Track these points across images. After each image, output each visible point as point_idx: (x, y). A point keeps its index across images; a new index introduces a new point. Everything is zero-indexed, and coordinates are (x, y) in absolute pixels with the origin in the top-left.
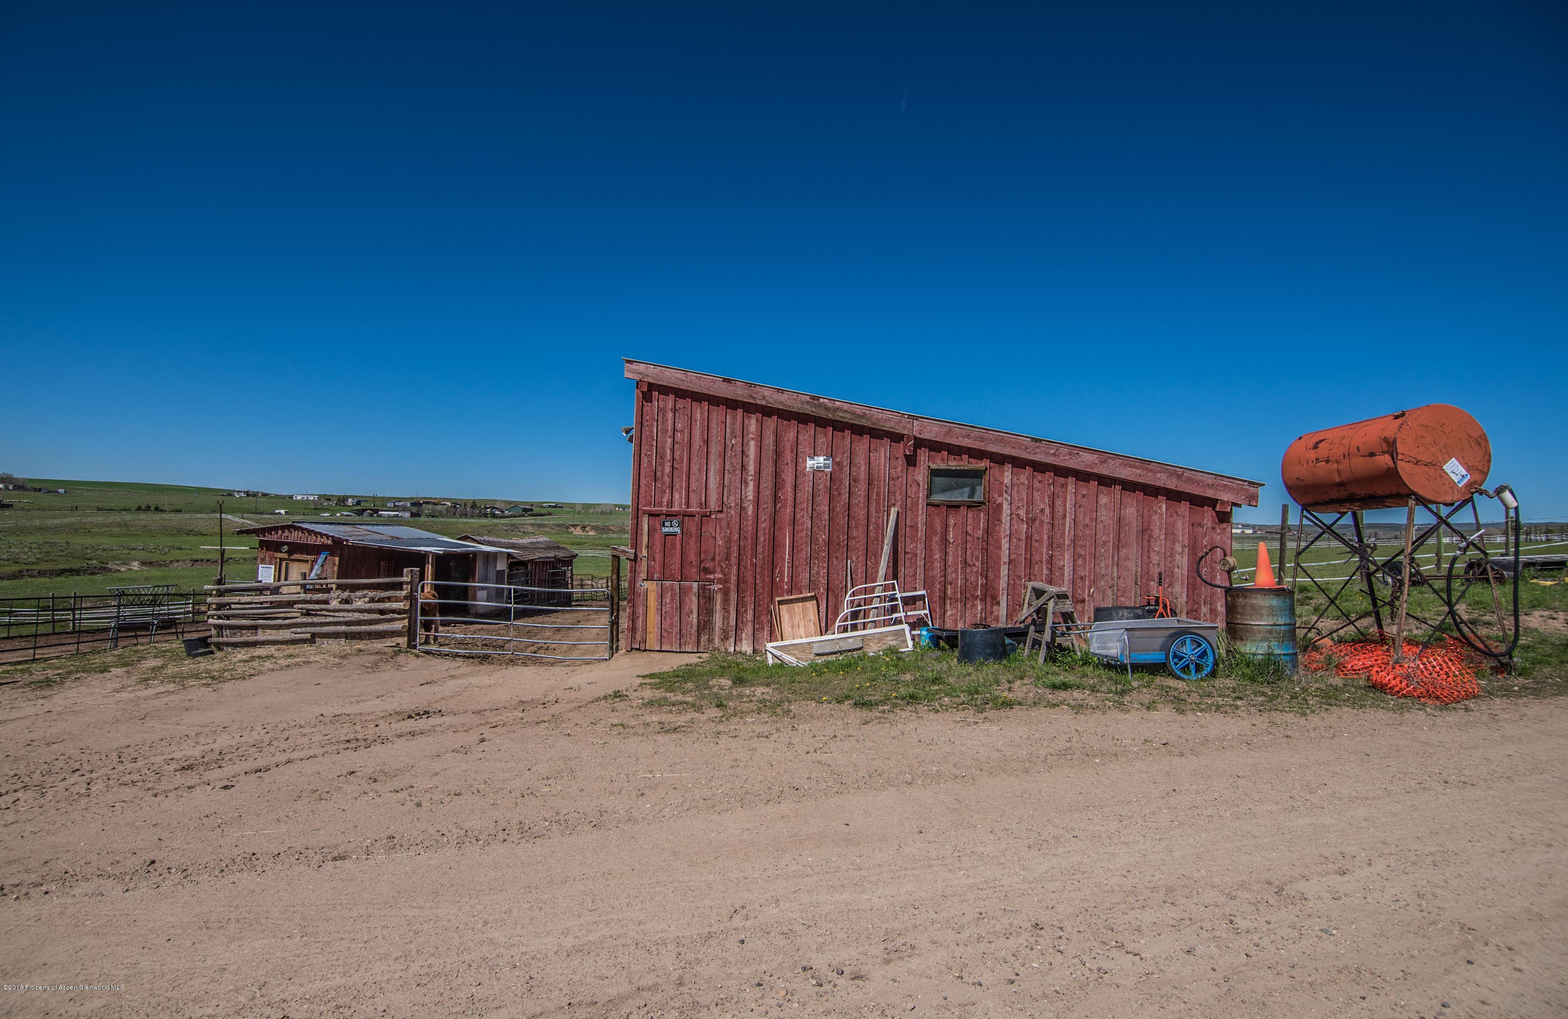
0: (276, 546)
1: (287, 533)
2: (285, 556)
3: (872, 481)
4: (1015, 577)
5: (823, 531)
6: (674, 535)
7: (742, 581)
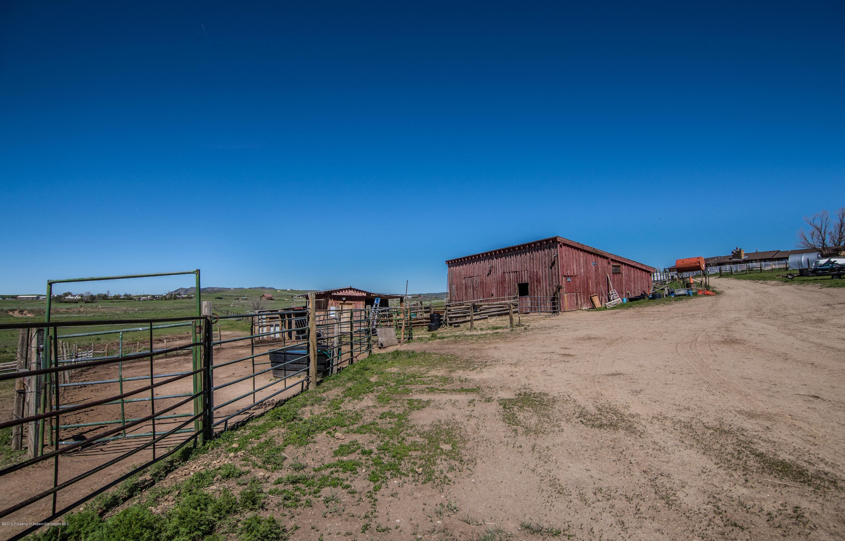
0: (339, 298)
1: (347, 292)
2: (343, 302)
3: (603, 268)
4: (625, 288)
5: (596, 280)
6: (569, 281)
7: (583, 292)
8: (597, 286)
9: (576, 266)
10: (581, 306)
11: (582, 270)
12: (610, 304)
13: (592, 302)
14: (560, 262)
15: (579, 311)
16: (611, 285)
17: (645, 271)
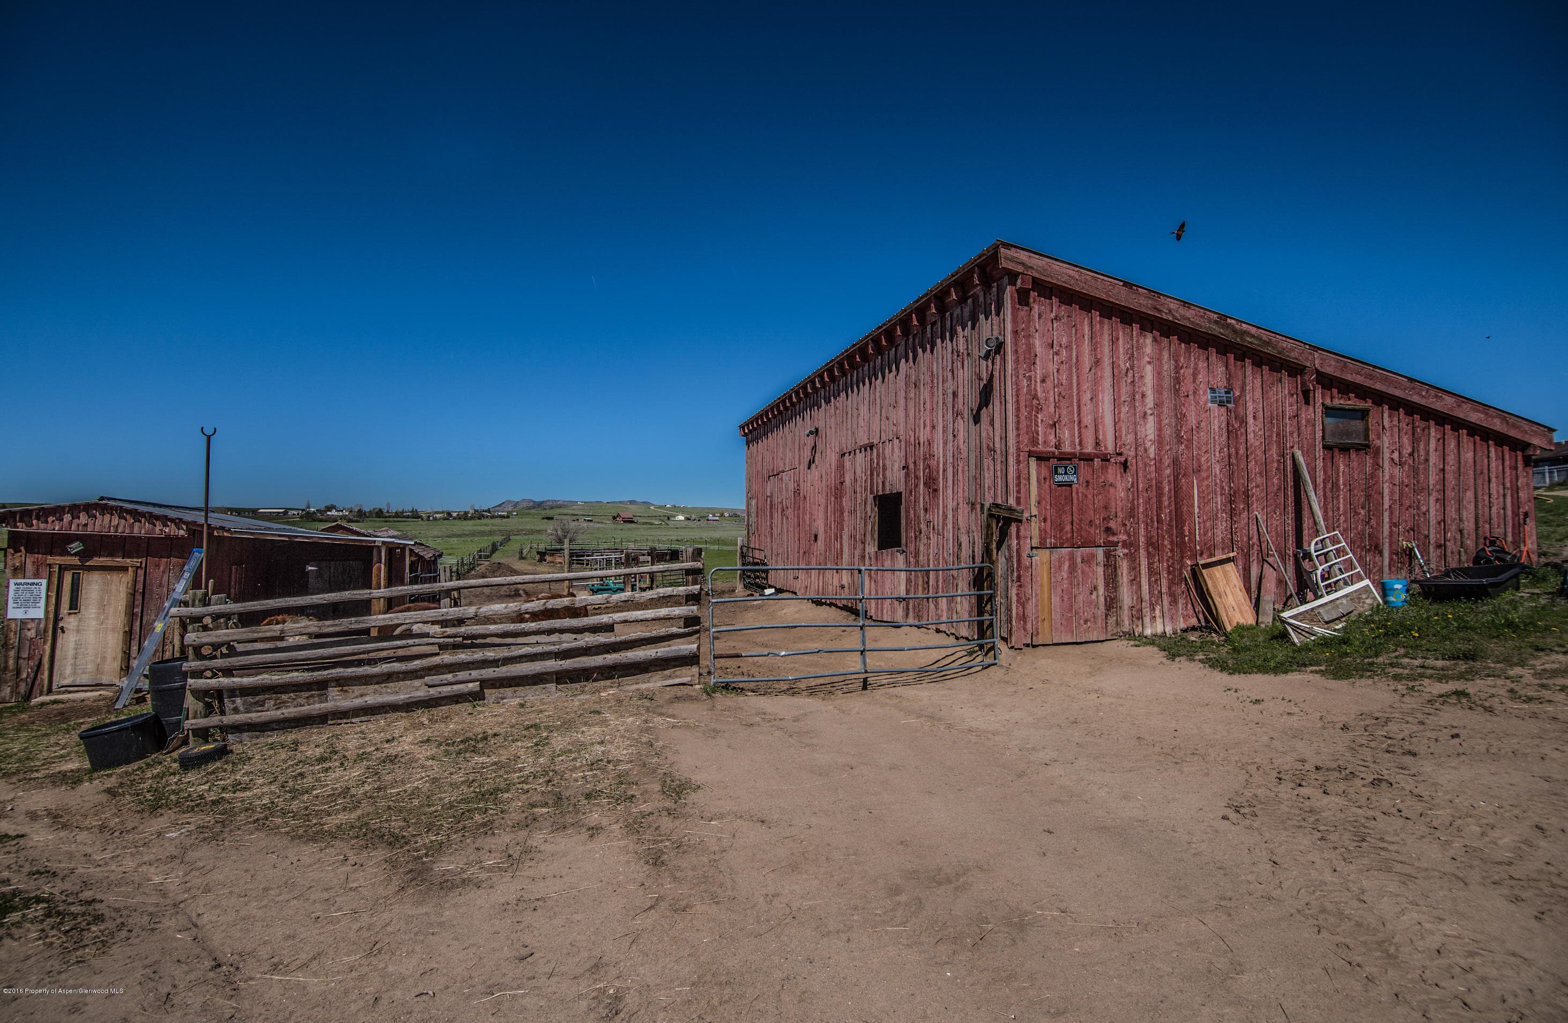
0: (57, 544)
1: (83, 518)
2: (75, 561)
3: (1272, 421)
4: (1393, 524)
5: (1231, 478)
6: (1069, 485)
7: (1149, 543)
8: (1232, 513)
9: (1116, 403)
10: (1138, 616)
11: (1149, 429)
12: (1312, 616)
13: (1203, 595)
14: (1017, 384)
15: (1121, 646)
16: (1316, 507)
17: (1501, 440)
